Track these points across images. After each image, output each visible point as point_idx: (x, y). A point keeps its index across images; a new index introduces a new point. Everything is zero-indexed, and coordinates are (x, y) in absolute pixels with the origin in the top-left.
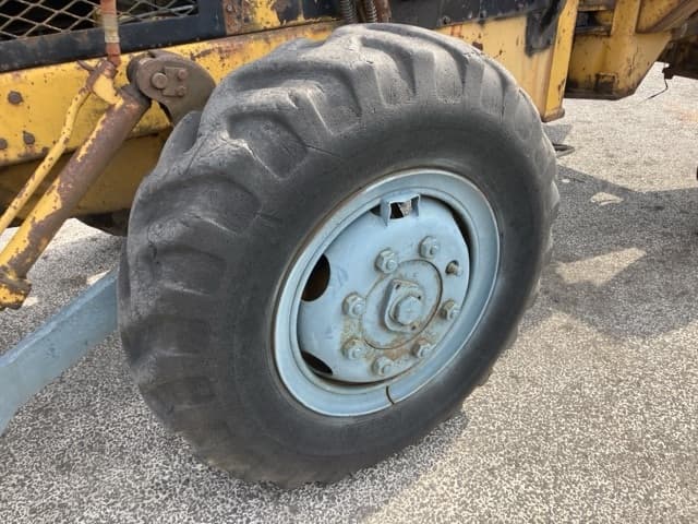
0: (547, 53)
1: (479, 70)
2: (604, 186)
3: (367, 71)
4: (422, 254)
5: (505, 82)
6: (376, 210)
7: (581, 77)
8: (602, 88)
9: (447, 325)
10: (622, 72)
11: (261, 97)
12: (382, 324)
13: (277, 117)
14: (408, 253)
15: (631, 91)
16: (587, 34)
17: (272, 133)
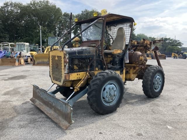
0: (122, 75)
1: (116, 74)
2: (133, 94)
3: (109, 73)
4: (113, 89)
5: (118, 75)
6: (109, 84)
7: (127, 78)
8: (130, 80)
9: (115, 97)
10: (132, 78)
11: (102, 74)
12: (109, 95)
13: (103, 75)
14: (112, 88)
15: (133, 80)
16: (127, 74)
17: (102, 76)
